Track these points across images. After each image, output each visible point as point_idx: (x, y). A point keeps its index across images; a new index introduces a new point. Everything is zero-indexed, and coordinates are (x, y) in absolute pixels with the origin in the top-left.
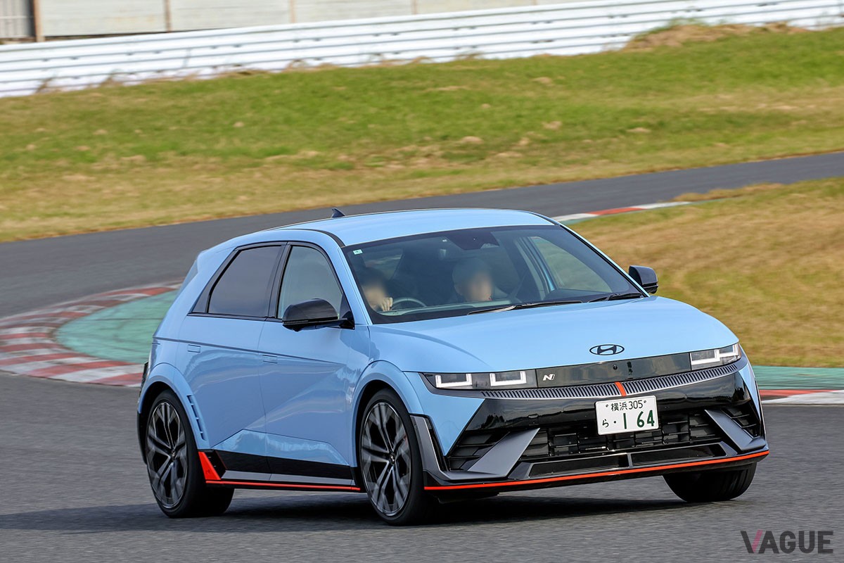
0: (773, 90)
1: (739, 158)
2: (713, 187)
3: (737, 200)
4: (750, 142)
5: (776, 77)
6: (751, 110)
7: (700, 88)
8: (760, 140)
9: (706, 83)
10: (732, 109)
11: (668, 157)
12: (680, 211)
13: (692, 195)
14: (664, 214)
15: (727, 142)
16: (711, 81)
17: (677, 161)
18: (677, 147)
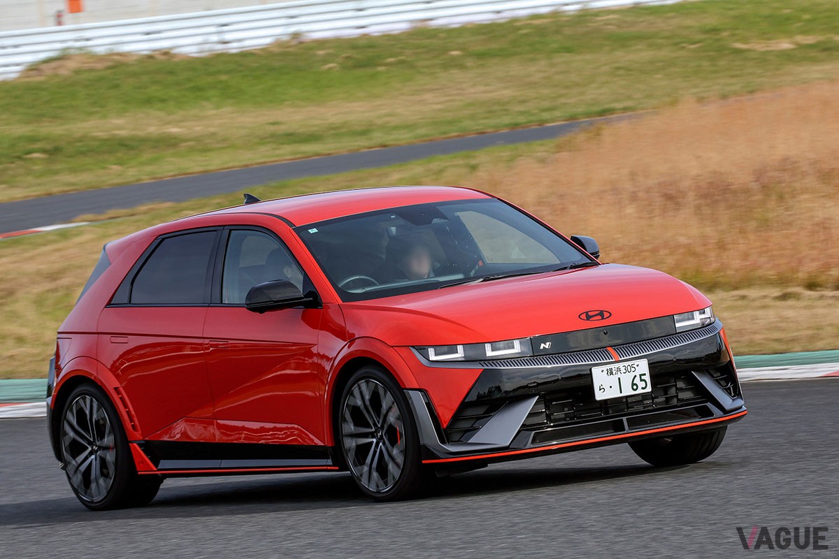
0: (161, 114)
1: (131, 179)
2: (110, 207)
3: (133, 218)
4: (143, 164)
5: (163, 101)
6: (141, 133)
7: (91, 114)
8: (152, 161)
9: (97, 109)
10: (123, 133)
11: (65, 180)
12: (78, 232)
13: (90, 216)
14: (63, 235)
15: (121, 164)
16: (102, 106)
17: (74, 184)
18: (73, 170)
